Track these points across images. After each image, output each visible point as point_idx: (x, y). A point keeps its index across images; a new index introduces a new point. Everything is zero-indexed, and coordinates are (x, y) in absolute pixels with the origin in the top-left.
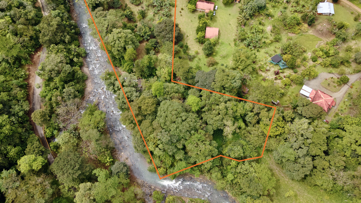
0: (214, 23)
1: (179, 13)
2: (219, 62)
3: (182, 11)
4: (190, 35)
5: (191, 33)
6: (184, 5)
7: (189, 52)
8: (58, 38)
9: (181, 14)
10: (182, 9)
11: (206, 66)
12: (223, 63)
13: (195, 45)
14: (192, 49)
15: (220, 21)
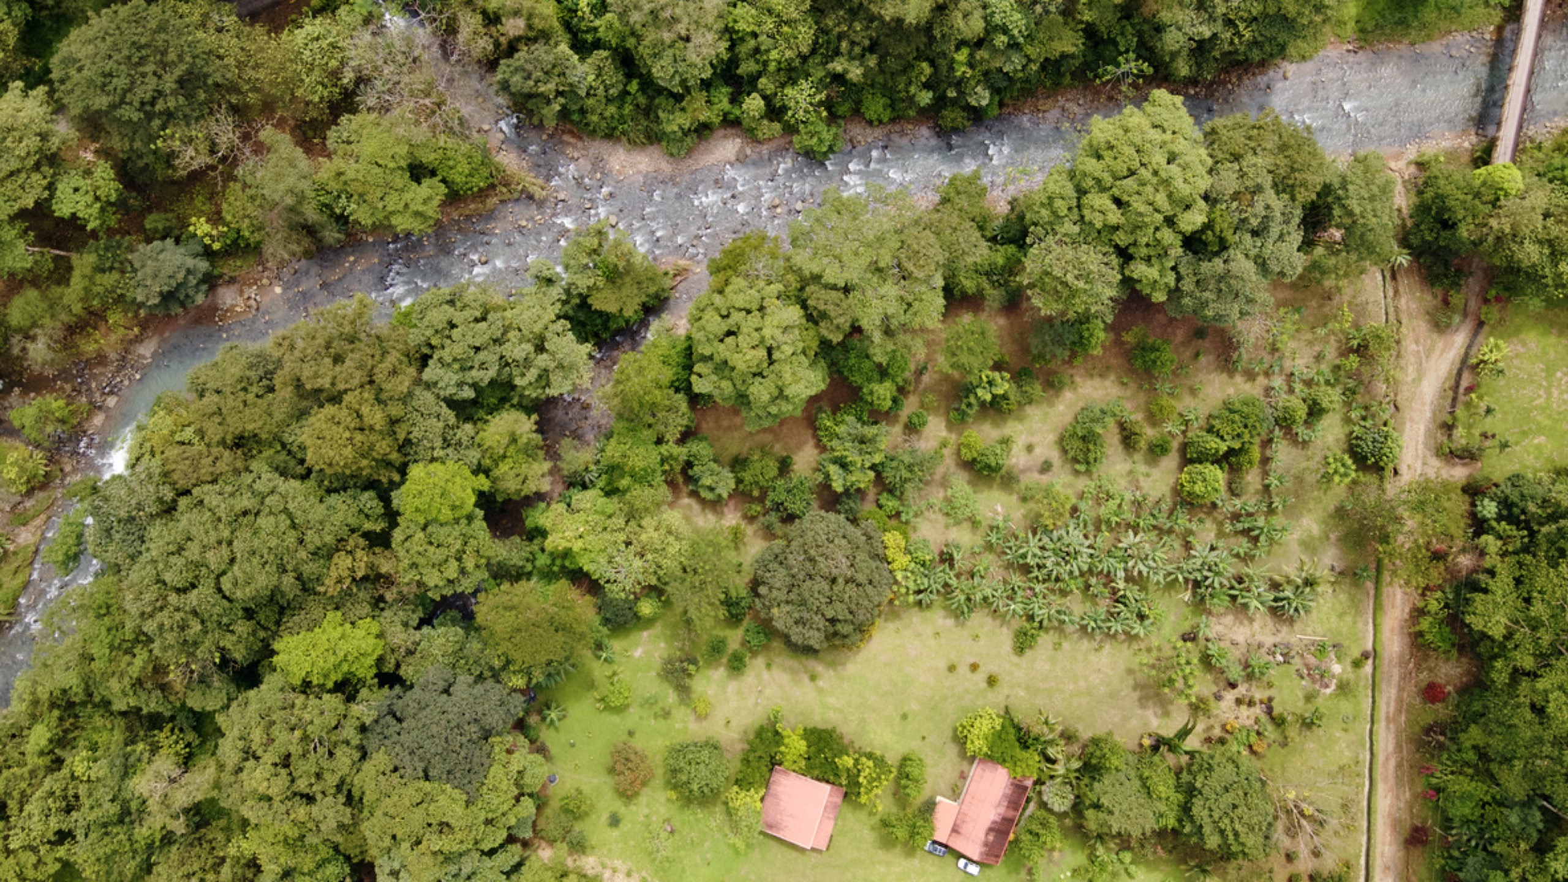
0: (873, 828)
1: (972, 660)
2: (633, 808)
3: (980, 677)
4: (820, 691)
5: (831, 700)
6: (1022, 693)
7: (722, 669)
8: (838, 25)
9: (963, 669)
10: (992, 681)
11: (625, 737)
12: (625, 826)
13: (756, 704)
14: (732, 686)
15: (882, 869)
